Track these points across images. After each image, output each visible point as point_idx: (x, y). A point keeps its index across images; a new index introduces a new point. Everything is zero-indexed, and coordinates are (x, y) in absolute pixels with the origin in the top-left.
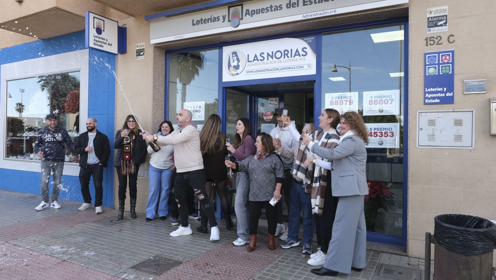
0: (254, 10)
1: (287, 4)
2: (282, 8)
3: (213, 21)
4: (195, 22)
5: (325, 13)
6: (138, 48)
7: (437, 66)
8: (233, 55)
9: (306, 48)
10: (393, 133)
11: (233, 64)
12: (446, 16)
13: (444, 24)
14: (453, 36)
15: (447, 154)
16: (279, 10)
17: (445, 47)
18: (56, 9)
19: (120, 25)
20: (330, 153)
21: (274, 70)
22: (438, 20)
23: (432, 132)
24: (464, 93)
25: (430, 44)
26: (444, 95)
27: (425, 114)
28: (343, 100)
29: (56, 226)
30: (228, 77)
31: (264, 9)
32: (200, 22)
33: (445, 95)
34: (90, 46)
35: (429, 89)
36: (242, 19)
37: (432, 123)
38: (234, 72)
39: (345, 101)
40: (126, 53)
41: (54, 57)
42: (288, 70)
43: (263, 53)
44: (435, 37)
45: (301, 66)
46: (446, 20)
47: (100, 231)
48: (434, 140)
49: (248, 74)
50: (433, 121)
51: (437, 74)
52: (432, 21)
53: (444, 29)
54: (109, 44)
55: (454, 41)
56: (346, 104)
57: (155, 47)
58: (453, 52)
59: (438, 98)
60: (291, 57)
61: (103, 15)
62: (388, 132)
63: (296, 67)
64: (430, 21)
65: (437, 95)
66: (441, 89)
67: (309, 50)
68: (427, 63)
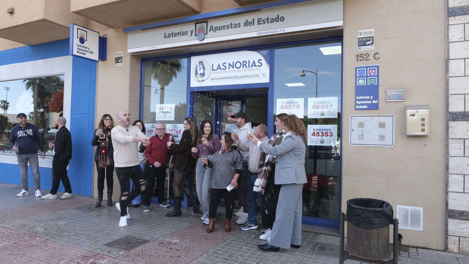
0: (217, 27)
1: (245, 23)
2: (240, 26)
3: (182, 35)
4: (167, 36)
5: (276, 31)
6: (117, 56)
7: (365, 78)
8: (199, 64)
9: (261, 60)
10: (332, 133)
11: (199, 72)
12: (373, 37)
13: (371, 43)
14: (378, 53)
15: (373, 151)
16: (238, 27)
17: (372, 62)
18: (44, 20)
19: (101, 36)
20: (274, 150)
21: (234, 78)
22: (367, 40)
23: (361, 133)
24: (387, 101)
25: (360, 60)
26: (370, 102)
27: (356, 118)
28: (292, 105)
29: (40, 212)
30: (195, 83)
31: (225, 26)
32: (171, 35)
33: (372, 102)
34: (73, 54)
35: (359, 97)
36: (207, 34)
37: (361, 125)
38: (200, 79)
39: (293, 105)
40: (106, 59)
41: (40, 62)
42: (246, 78)
43: (225, 63)
44: (364, 54)
45: (257, 75)
46: (373, 40)
47: (79, 216)
48: (363, 139)
49: (212, 80)
50: (362, 124)
51: (365, 85)
52: (362, 41)
53: (371, 48)
54: (91, 52)
55: (379, 58)
56: (294, 108)
57: (132, 55)
58: (378, 67)
59: (366, 104)
60: (249, 67)
61: (86, 26)
62: (328, 133)
63: (252, 76)
64: (360, 41)
65: (365, 102)
66: (369, 97)
67: (264, 62)
68: (358, 76)
